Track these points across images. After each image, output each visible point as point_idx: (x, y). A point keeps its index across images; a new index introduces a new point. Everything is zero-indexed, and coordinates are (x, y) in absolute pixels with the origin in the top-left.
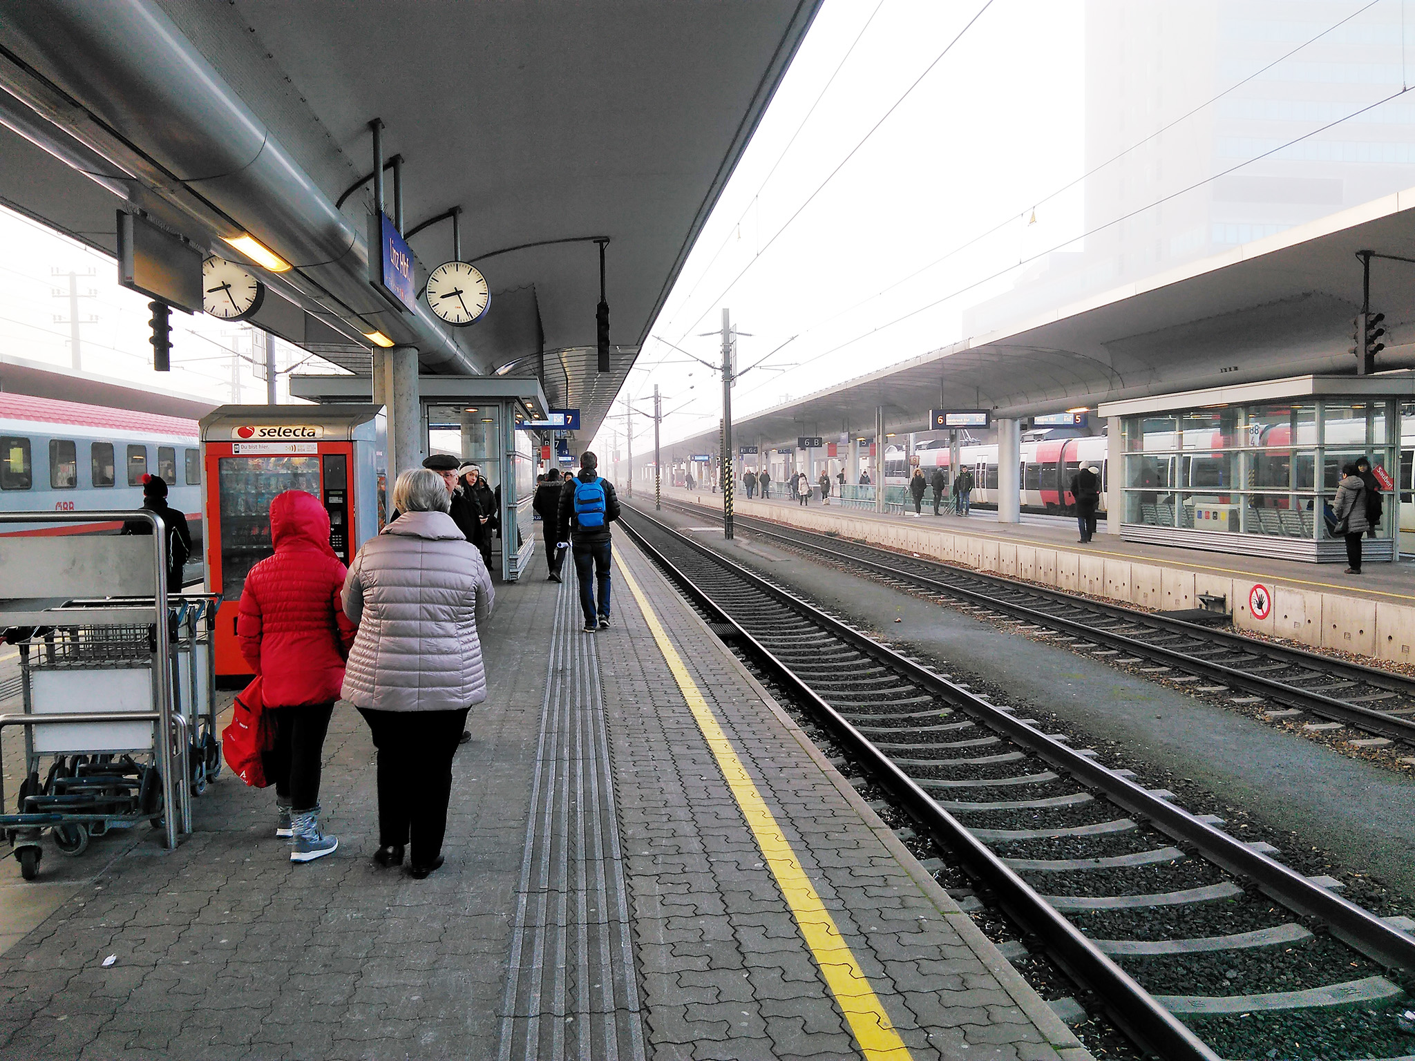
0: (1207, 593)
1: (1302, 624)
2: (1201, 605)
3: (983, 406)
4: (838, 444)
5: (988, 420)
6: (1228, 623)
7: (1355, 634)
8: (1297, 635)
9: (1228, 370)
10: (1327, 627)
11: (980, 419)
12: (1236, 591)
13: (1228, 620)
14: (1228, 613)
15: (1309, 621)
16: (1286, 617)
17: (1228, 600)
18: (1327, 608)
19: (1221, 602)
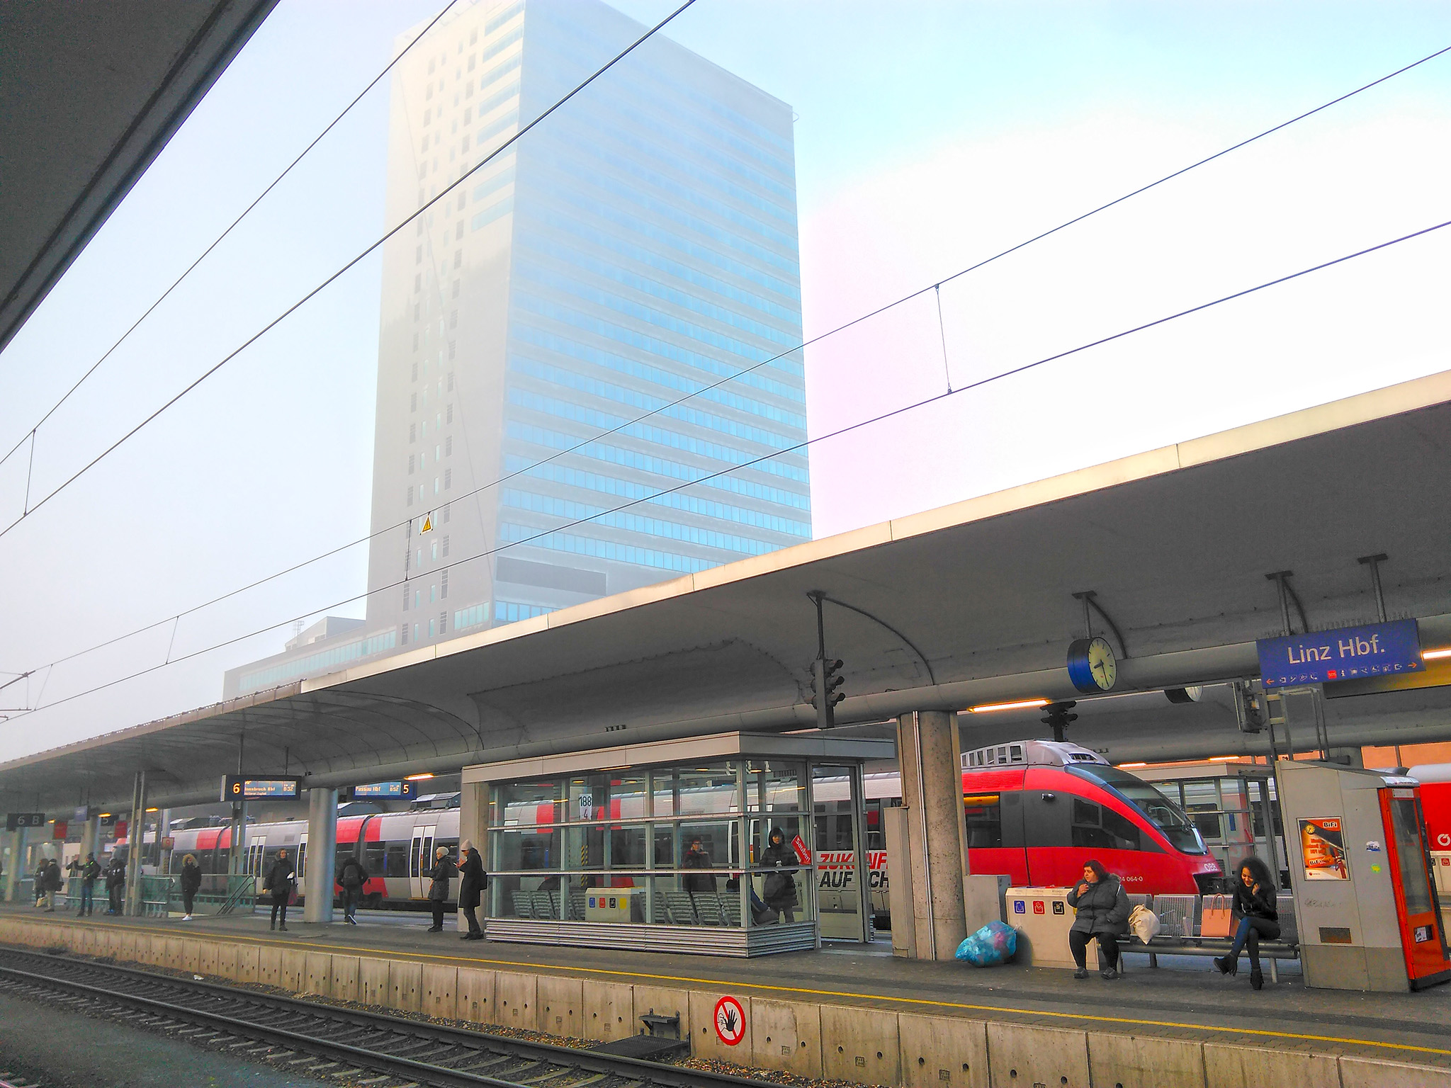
0: (651, 1012)
1: (793, 1049)
2: (642, 1031)
3: (293, 771)
4: (71, 822)
5: (298, 789)
6: (684, 1054)
7: (871, 1060)
8: (786, 1065)
9: (615, 728)
10: (831, 1051)
11: (289, 787)
12: (694, 1007)
13: (685, 1048)
14: (683, 1039)
15: (803, 1044)
16: (769, 1039)
17: (684, 1019)
18: (829, 1026)
19: (674, 1023)
